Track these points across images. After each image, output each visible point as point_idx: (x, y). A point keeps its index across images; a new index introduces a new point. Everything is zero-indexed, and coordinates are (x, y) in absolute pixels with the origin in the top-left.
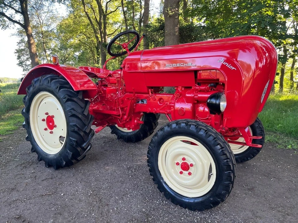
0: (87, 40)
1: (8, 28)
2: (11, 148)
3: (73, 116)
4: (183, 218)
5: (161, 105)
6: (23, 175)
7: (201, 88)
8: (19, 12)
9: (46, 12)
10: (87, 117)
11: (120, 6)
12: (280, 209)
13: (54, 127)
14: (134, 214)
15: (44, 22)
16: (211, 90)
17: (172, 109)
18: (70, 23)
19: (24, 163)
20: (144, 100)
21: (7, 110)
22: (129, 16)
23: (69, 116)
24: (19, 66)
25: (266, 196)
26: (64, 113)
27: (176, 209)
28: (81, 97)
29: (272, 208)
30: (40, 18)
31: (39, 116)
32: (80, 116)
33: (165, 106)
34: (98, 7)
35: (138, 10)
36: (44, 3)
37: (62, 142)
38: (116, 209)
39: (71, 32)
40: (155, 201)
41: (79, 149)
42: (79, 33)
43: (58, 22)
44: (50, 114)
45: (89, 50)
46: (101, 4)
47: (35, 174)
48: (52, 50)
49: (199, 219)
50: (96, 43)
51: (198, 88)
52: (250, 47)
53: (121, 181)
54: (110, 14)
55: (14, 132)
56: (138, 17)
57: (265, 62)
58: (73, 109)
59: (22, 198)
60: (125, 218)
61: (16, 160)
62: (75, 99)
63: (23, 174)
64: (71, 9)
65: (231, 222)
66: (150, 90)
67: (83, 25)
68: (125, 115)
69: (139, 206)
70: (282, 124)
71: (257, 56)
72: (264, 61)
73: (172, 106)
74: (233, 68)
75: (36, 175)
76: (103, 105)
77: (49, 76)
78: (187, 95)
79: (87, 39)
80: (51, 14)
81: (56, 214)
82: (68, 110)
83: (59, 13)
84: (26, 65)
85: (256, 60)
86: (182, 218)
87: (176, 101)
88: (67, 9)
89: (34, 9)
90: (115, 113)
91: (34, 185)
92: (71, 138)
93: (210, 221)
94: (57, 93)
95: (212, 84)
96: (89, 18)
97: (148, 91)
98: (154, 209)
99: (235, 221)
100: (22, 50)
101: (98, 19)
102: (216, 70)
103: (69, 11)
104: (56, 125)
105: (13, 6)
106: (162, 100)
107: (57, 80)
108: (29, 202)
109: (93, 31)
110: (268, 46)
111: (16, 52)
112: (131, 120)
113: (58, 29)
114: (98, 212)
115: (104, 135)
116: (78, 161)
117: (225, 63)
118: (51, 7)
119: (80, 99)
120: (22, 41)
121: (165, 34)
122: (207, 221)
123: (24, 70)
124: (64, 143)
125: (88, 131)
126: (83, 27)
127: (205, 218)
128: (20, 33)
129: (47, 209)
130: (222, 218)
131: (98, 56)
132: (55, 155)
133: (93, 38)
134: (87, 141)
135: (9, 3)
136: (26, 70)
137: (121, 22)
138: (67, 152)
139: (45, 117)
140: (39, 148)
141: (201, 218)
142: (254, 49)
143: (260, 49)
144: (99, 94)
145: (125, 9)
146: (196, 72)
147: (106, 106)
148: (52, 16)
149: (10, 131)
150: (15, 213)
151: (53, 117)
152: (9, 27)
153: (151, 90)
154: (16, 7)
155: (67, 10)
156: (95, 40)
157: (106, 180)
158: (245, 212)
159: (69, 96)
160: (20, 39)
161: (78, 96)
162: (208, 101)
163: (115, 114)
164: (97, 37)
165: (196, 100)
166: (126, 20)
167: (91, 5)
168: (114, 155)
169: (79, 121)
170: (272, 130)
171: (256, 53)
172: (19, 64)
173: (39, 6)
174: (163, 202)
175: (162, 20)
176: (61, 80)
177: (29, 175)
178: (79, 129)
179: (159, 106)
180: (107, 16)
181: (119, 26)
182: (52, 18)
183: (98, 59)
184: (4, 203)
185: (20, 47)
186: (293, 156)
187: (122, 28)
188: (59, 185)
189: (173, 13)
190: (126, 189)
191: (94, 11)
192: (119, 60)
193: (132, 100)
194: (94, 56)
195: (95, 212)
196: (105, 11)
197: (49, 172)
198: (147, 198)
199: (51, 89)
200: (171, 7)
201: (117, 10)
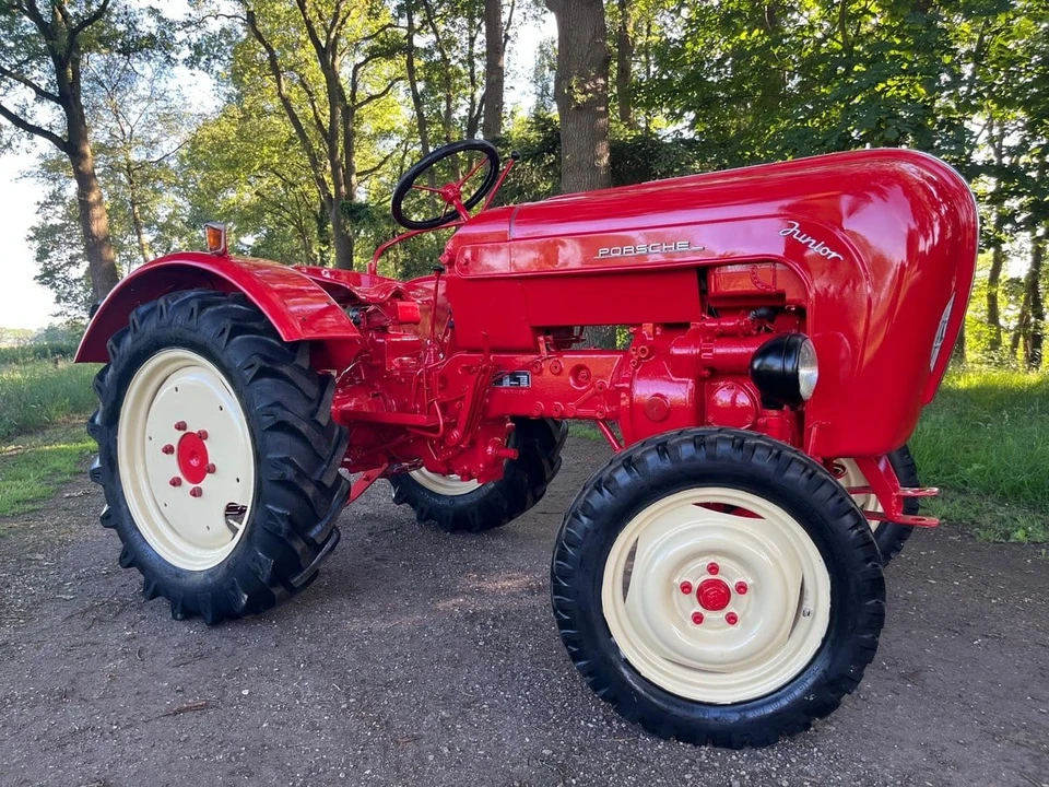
0: (283, 192)
1: (8, 151)
2: (40, 557)
3: (282, 426)
4: (691, 776)
5: (584, 388)
6: (95, 648)
7: (722, 324)
8: (50, 97)
9: (144, 99)
10: (325, 431)
11: (401, 79)
12: (1021, 736)
13: (209, 471)
14: (514, 765)
15: (137, 132)
16: (759, 329)
17: (624, 398)
18: (227, 135)
19: (92, 608)
20: (520, 374)
21: (9, 434)
22: (434, 111)
23: (265, 428)
24: (43, 283)
25: (964, 695)
26: (248, 420)
27: (660, 747)
28: (304, 362)
29: (994, 735)
30: (121, 120)
31: (150, 438)
32: (304, 427)
33: (596, 394)
34: (327, 82)
35: (463, 91)
36: (137, 67)
37: (236, 524)
38: (446, 750)
39: (231, 165)
40: (582, 723)
41: (299, 546)
42: (256, 168)
43: (185, 133)
44: (193, 428)
45: (292, 227)
46: (334, 72)
47: (136, 644)
48: (161, 230)
49: (747, 777)
50: (316, 204)
51: (713, 325)
52: (883, 185)
53: (451, 658)
54: (364, 107)
55: (41, 506)
56: (462, 112)
57: (940, 236)
58: (278, 404)
59: (102, 722)
60: (482, 779)
61: (63, 596)
62: (286, 370)
63: (94, 644)
64: (230, 88)
65: (859, 783)
66: (541, 339)
67: (271, 144)
68: (454, 426)
69: (527, 740)
70: (983, 463)
71: (911, 214)
72: (937, 230)
73: (624, 389)
74: (834, 254)
75: (142, 645)
76: (375, 395)
77: (193, 294)
78: (676, 351)
79: (286, 190)
80: (161, 104)
81: (232, 773)
82: (261, 409)
83: (188, 101)
84: (67, 282)
85: (910, 229)
86: (686, 776)
87: (637, 371)
88: (215, 87)
89: (103, 86)
90: (424, 419)
91: (139, 680)
92: (270, 507)
93: (785, 784)
94: (220, 349)
95: (762, 312)
96: (294, 120)
97: (537, 343)
98: (582, 749)
99: (871, 781)
100: (54, 229)
101: (326, 121)
102: (774, 262)
103: (225, 94)
104: (213, 466)
105: (28, 77)
106: (583, 373)
107: (220, 307)
108: (131, 736)
109: (306, 161)
110: (944, 180)
111: (33, 235)
112: (473, 443)
113: (182, 157)
114: (383, 763)
115: (367, 510)
116: (293, 591)
117: (804, 239)
118: (162, 80)
119: (304, 369)
120: (56, 198)
121: (564, 167)
122: (777, 783)
123: (58, 299)
124: (241, 528)
125: (329, 481)
126: (273, 149)
127: (767, 773)
128: (50, 169)
129: (198, 757)
130: (825, 772)
131: (324, 246)
132: (211, 572)
133: (306, 187)
134: (325, 516)
135: (16, 66)
136: (66, 299)
137: (402, 132)
138: (256, 559)
139: (175, 438)
140: (150, 551)
141: (753, 774)
142: (898, 189)
143: (921, 190)
144: (362, 359)
145: (420, 86)
146: (703, 271)
147: (385, 400)
148: (166, 111)
149: (26, 501)
150: (83, 774)
151: (203, 435)
152: (14, 146)
153: (546, 340)
154: (41, 78)
155: (216, 92)
156: (314, 193)
157: (396, 656)
158: (901, 749)
159: (265, 359)
160: (50, 188)
161: (293, 358)
162: (756, 366)
163: (420, 422)
164: (321, 182)
165: (705, 368)
166: (422, 123)
167: (302, 76)
168: (412, 573)
169: (298, 445)
170: (951, 482)
171: (907, 203)
172: (42, 277)
173: (120, 76)
174: (609, 723)
175: (550, 119)
176: (235, 306)
177: (118, 645)
178: (300, 473)
179: (573, 396)
180: (356, 112)
181: (398, 145)
182: (164, 119)
183: (322, 256)
184: (38, 739)
185: (47, 219)
186: (1035, 563)
187: (406, 152)
188: (229, 676)
189: (590, 95)
190: (470, 683)
191: (310, 94)
192: (396, 260)
193: (480, 375)
194: (308, 248)
195: (374, 762)
196: (348, 92)
197: (188, 634)
198: (551, 712)
199: (199, 338)
200: (581, 76)
201: (390, 91)
